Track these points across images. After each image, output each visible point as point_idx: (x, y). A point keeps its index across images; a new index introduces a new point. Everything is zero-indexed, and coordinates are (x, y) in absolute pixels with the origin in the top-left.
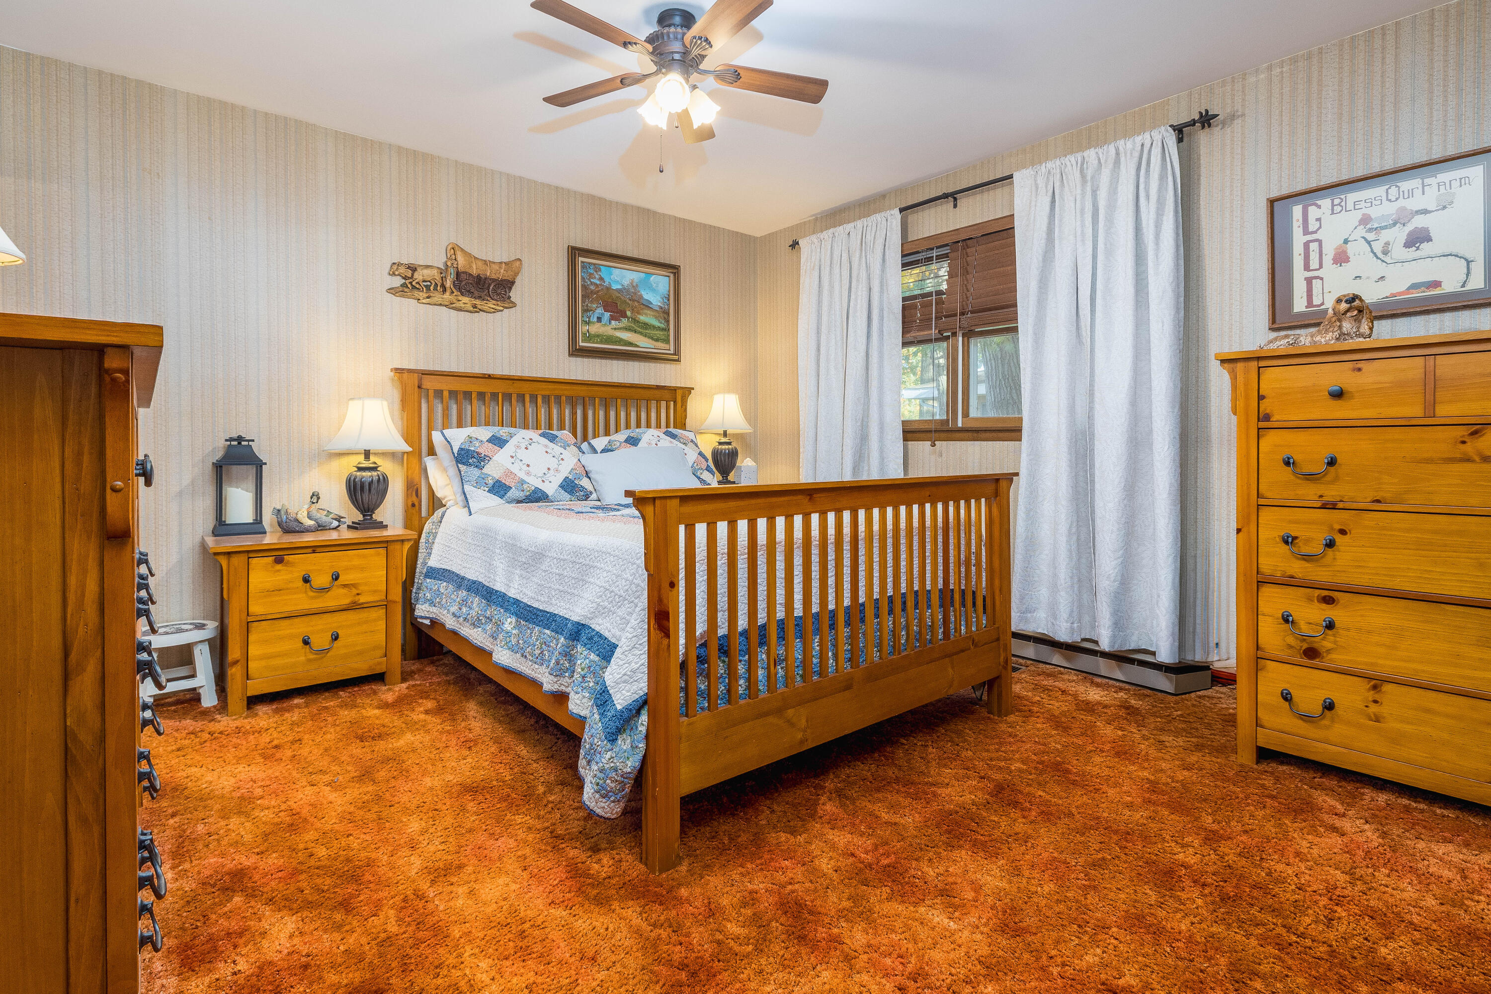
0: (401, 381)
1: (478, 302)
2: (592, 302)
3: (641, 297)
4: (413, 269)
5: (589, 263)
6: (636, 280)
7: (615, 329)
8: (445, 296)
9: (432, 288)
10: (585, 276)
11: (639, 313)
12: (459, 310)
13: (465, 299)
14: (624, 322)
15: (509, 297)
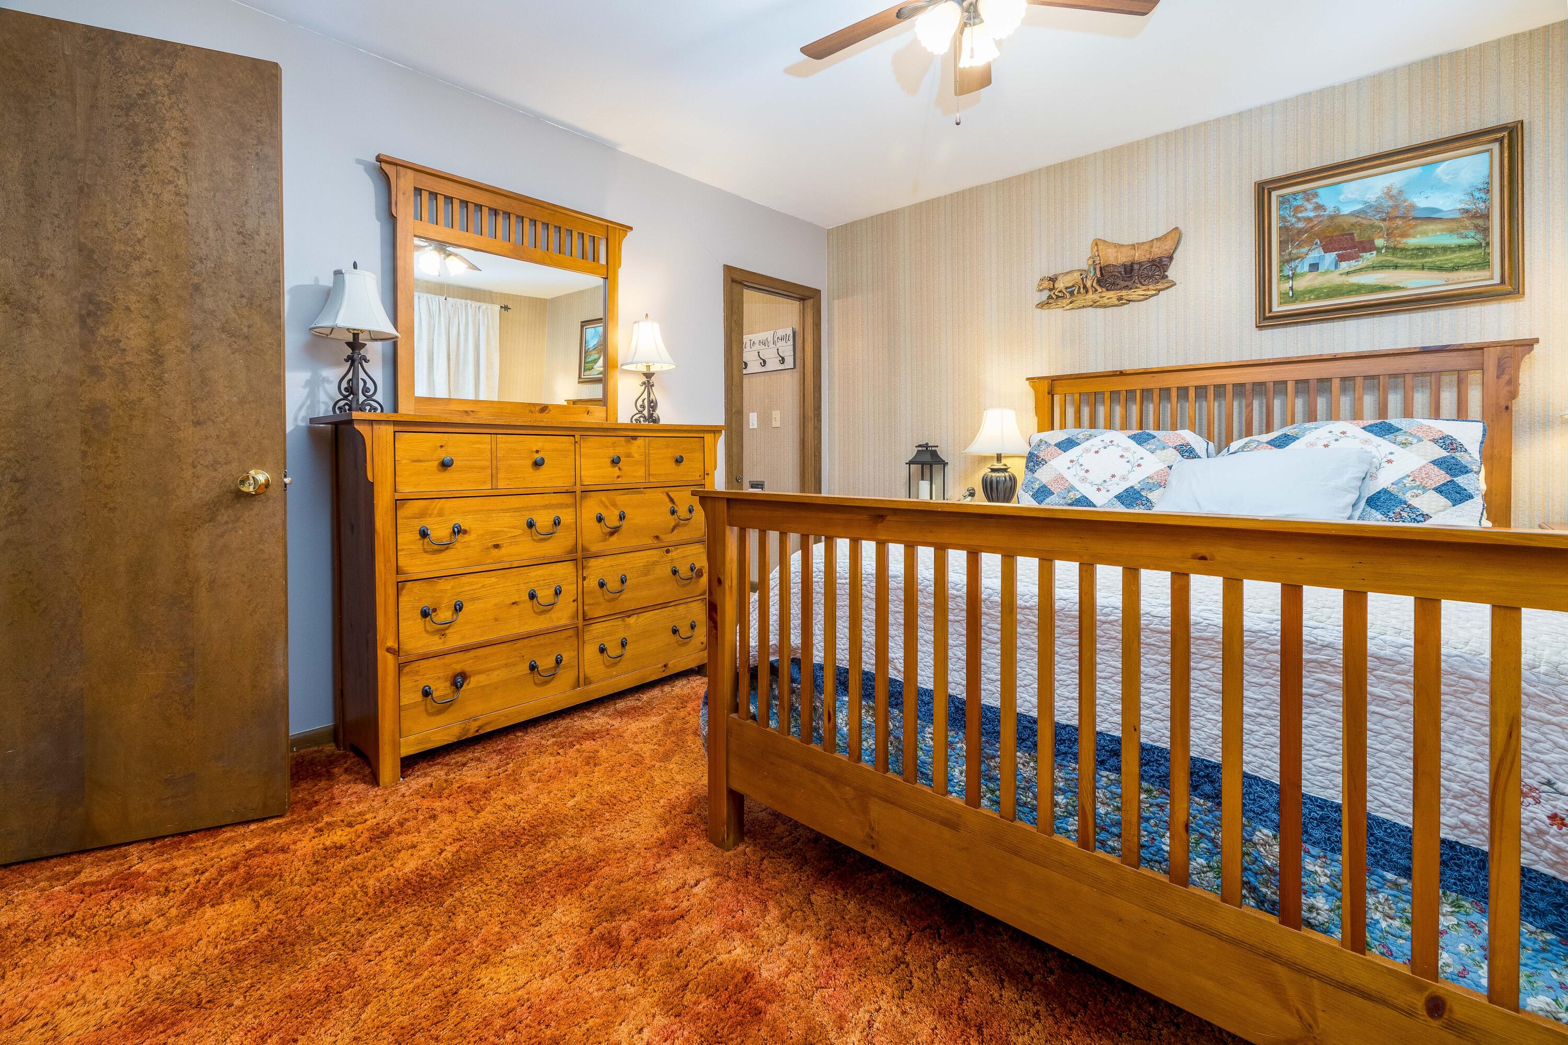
0: (1034, 387)
1: (1124, 293)
2: (1300, 246)
3: (1413, 207)
4: (1053, 280)
5: (1294, 194)
6: (1398, 185)
7: (1348, 273)
8: (1087, 297)
9: (1076, 292)
10: (1286, 213)
11: (1404, 235)
12: (1105, 306)
13: (1111, 294)
14: (1370, 258)
15: (1167, 276)
